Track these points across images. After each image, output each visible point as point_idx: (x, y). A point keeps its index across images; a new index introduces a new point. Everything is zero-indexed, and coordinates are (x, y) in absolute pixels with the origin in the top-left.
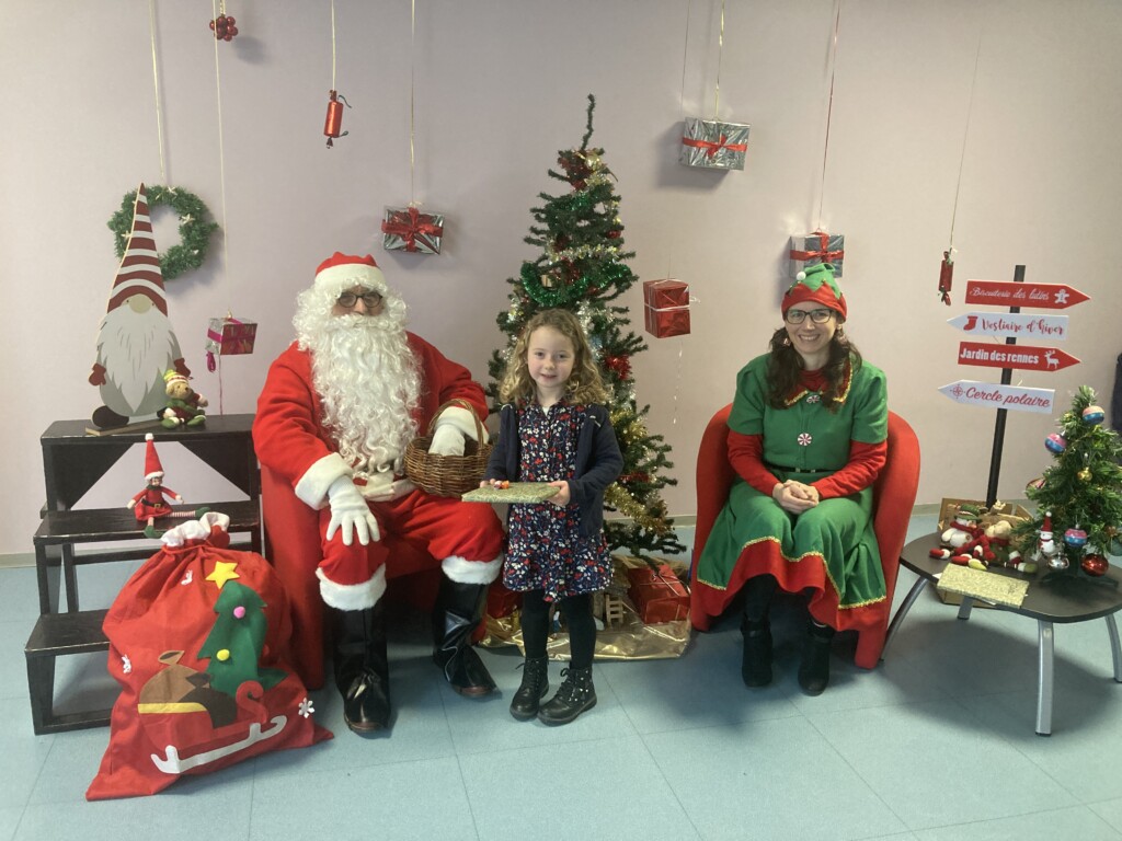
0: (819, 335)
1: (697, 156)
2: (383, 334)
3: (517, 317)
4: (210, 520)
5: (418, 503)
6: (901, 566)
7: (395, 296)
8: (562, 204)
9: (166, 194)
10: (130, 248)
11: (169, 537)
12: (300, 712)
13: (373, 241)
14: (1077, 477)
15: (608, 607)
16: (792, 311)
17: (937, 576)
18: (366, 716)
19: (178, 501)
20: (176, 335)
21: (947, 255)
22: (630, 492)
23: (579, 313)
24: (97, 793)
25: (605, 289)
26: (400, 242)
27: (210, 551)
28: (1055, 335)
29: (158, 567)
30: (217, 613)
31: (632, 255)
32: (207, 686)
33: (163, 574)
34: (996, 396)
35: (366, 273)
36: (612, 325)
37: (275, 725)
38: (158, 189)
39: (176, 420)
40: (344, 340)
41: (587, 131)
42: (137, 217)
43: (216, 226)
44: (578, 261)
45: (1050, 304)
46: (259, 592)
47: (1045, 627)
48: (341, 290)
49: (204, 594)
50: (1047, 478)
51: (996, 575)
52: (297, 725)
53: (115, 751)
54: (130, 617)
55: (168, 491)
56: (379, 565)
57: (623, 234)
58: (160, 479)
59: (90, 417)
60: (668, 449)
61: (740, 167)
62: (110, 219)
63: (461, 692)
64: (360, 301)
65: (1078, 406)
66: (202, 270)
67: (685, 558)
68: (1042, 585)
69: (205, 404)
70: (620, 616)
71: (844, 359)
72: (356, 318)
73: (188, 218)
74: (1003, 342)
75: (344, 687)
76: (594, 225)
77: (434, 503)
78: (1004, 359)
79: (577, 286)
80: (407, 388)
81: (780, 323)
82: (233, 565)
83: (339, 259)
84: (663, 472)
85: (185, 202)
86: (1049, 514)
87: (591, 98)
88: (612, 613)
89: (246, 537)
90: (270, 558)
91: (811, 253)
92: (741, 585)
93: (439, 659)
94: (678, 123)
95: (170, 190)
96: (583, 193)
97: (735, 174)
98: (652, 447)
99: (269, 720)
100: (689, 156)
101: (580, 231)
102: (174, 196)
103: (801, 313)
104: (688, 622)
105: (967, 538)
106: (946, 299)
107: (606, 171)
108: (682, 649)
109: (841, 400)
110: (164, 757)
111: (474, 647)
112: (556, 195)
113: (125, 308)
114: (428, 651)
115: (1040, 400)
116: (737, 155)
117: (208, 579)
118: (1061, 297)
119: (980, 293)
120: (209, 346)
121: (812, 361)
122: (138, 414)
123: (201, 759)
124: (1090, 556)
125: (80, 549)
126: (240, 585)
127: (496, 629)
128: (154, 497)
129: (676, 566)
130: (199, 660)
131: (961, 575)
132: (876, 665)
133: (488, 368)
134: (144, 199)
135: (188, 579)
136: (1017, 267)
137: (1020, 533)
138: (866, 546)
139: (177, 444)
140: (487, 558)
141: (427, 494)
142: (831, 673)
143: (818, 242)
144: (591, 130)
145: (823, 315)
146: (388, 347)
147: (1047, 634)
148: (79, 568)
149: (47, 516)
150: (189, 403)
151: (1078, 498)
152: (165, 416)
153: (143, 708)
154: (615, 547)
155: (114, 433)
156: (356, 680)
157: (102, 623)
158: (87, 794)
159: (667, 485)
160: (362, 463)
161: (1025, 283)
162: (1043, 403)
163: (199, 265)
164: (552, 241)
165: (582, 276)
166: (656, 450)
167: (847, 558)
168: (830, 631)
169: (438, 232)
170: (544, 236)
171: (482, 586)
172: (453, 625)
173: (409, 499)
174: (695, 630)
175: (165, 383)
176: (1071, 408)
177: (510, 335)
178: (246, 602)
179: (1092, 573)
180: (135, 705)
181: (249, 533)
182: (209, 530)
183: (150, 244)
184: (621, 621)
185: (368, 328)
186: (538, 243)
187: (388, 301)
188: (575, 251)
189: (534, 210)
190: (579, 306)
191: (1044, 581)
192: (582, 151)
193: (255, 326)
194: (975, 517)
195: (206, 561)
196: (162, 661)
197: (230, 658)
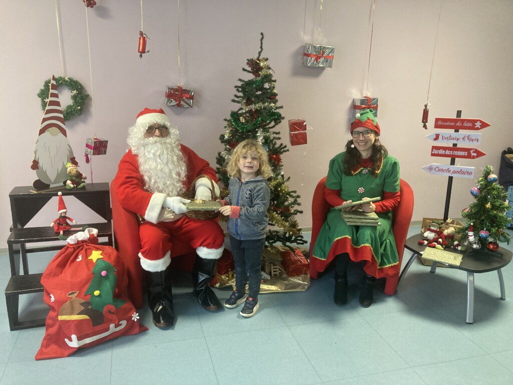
0: (367, 142)
1: (311, 61)
2: (169, 146)
3: (228, 137)
4: (89, 231)
6: (405, 249)
7: (174, 128)
8: (249, 83)
9: (64, 80)
10: (48, 106)
11: (70, 240)
12: (133, 319)
13: (161, 101)
14: (485, 207)
15: (272, 269)
16: (355, 132)
17: (422, 253)
18: (163, 320)
19: (74, 223)
20: (72, 147)
21: (426, 106)
22: (282, 217)
23: (258, 134)
24: (40, 357)
25: (269, 123)
26: (174, 103)
27: (89, 246)
28: (475, 142)
29: (65, 253)
30: (93, 274)
31: (282, 107)
32: (90, 307)
33: (68, 257)
34: (448, 170)
35: (160, 117)
36: (273, 140)
37: (121, 324)
38: (61, 78)
39: (72, 186)
40: (151, 149)
41: (260, 50)
42: (51, 91)
43: (88, 95)
44: (257, 110)
45: (473, 128)
46: (112, 265)
47: (470, 275)
48: (148, 125)
49: (87, 265)
50: (471, 208)
51: (448, 252)
52: (131, 324)
53: (48, 338)
54: (53, 276)
55: (69, 219)
56: (168, 251)
57: (277, 98)
58: (65, 213)
59: (32, 185)
60: (299, 197)
61: (330, 66)
62: (38, 92)
63: (206, 309)
64: (157, 130)
65: (485, 174)
66: (82, 116)
67: (307, 246)
68: (469, 256)
69: (85, 178)
70: (277, 273)
71: (379, 153)
72: (155, 139)
73: (75, 92)
74: (451, 146)
75: (152, 307)
76: (263, 94)
77: (192, 222)
78: (451, 154)
79: (257, 122)
80: (180, 171)
81: (350, 137)
82: (101, 252)
83: (147, 111)
84: (296, 207)
85: (73, 84)
86: (472, 224)
87: (262, 34)
88: (274, 271)
89: (105, 239)
90: (117, 248)
91: (363, 106)
92: (333, 258)
93: (196, 294)
94: (302, 46)
95: (66, 79)
96: (259, 79)
97: (328, 69)
98: (291, 196)
99: (119, 322)
100: (307, 61)
101: (257, 96)
102: (68, 81)
103: (359, 133)
104: (309, 275)
105: (435, 235)
106: (425, 127)
107: (269, 68)
108: (306, 287)
109: (378, 172)
110: (71, 340)
111: (211, 288)
112: (246, 80)
113: (47, 133)
114: (190, 290)
115: (468, 172)
116: (329, 61)
117: (89, 258)
118: (478, 125)
119: (441, 123)
120: (86, 151)
121: (365, 155)
122: (54, 183)
123: (88, 341)
124: (491, 243)
125: (29, 246)
126: (103, 261)
127: (222, 280)
128: (63, 221)
129: (302, 250)
130: (86, 295)
131: (432, 252)
132: (394, 294)
133: (216, 161)
134: (54, 83)
135: (80, 258)
136: (458, 111)
137: (459, 233)
138: (389, 239)
139: (73, 196)
140: (217, 247)
141: (189, 218)
142: (374, 297)
143: (366, 101)
144: (262, 49)
145: (368, 133)
146: (171, 152)
147: (471, 278)
148: (29, 255)
149: (13, 231)
150: (78, 178)
151: (485, 217)
152: (67, 184)
153: (61, 318)
154: (275, 242)
155: (43, 192)
156: (158, 304)
157: (40, 279)
158: (36, 357)
159: (298, 213)
161: (461, 118)
162: (470, 173)
163: (80, 114)
164: (244, 101)
165: (258, 117)
166: (293, 197)
167: (381, 245)
168: (373, 279)
169: (192, 98)
170: (241, 99)
171: (215, 259)
172: (202, 278)
173: (180, 222)
174: (312, 279)
175: (67, 169)
176: (482, 175)
177: (226, 145)
178: (107, 269)
179: (491, 250)
180: (57, 316)
181: (107, 238)
182: (89, 236)
183: (58, 104)
184: (278, 275)
185: (161, 143)
186: (238, 102)
187: (170, 130)
188: (255, 105)
189: (236, 87)
190: (257, 131)
191: (470, 254)
192: (258, 59)
193: (107, 141)
194: (439, 226)
195: (88, 250)
196: (69, 296)
197: (100, 294)
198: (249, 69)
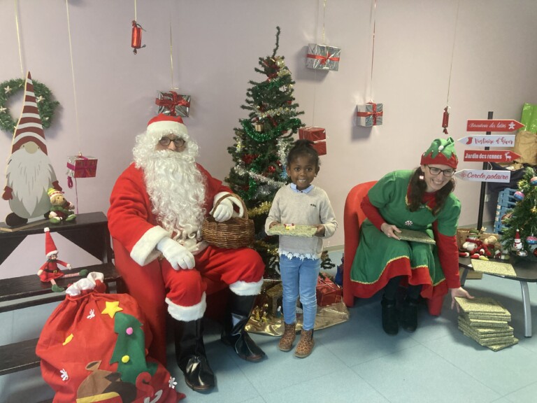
3: (241, 149)
4: (93, 276)
5: (211, 254)
8: (262, 86)
10: (24, 112)
11: (72, 290)
12: (170, 386)
14: (529, 211)
19: (69, 267)
20: (53, 166)
21: (446, 109)
23: (279, 145)
25: (287, 132)
30: (117, 334)
31: (303, 113)
32: (119, 380)
33: (73, 314)
34: (482, 176)
37: (157, 396)
38: (20, 80)
39: (58, 218)
41: (276, 46)
42: (26, 93)
43: (58, 103)
44: (276, 117)
45: (507, 130)
46: (137, 317)
47: (524, 285)
48: (161, 135)
49: (105, 322)
52: (168, 394)
55: (61, 262)
56: (203, 293)
58: (56, 255)
59: (4, 220)
64: (172, 143)
65: (528, 177)
67: (334, 271)
72: (169, 152)
73: (41, 98)
74: (484, 150)
75: (183, 366)
76: (279, 98)
78: (485, 158)
79: (276, 130)
80: (199, 193)
82: (117, 303)
86: (518, 230)
87: (278, 28)
91: (369, 113)
96: (275, 80)
99: (155, 393)
101: (274, 101)
104: (343, 304)
105: (475, 246)
106: (445, 131)
107: (286, 68)
112: (259, 81)
113: (22, 151)
115: (504, 176)
116: (335, 63)
117: (103, 313)
118: (512, 126)
120: (68, 173)
122: (32, 217)
126: (124, 314)
128: (51, 266)
130: (111, 365)
131: (480, 264)
134: (30, 82)
135: (92, 315)
136: (489, 113)
137: (501, 241)
139: (56, 233)
141: (217, 248)
143: (371, 107)
144: (278, 46)
150: (64, 208)
152: (50, 216)
153: (80, 401)
155: (21, 229)
156: (190, 361)
160: (178, 235)
162: (505, 178)
163: (49, 127)
164: (258, 107)
165: (278, 125)
169: (188, 105)
170: (252, 104)
172: (236, 321)
173: (205, 254)
175: (49, 198)
178: (132, 325)
182: (95, 283)
183: (35, 110)
186: (249, 108)
190: (278, 141)
192: (273, 57)
194: (477, 235)
195: (98, 302)
196: (88, 369)
197: (129, 361)
198: (263, 69)
